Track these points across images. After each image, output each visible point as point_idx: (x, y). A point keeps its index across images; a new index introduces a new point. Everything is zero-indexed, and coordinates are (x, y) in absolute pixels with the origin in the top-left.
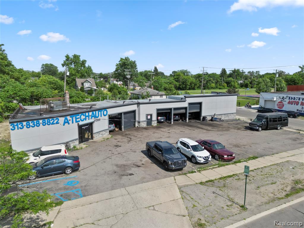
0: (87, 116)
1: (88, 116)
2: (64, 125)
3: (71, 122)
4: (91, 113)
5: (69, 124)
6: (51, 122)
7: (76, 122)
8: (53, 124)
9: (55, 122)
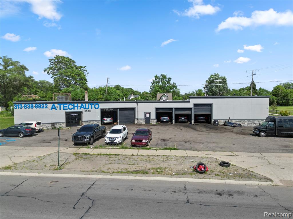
0: (76, 107)
1: (77, 107)
2: (51, 110)
3: (58, 109)
4: (80, 105)
5: (56, 110)
6: (42, 106)
7: (64, 109)
8: (43, 108)
9: (45, 107)
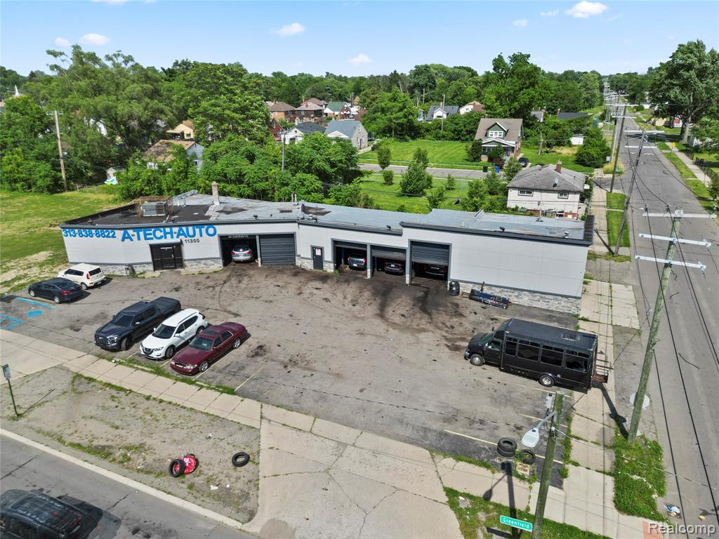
0: (169, 233)
1: (171, 233)
2: (123, 240)
3: (135, 238)
4: (176, 230)
5: (132, 240)
6: (106, 234)
7: (146, 239)
8: (108, 236)
9: (111, 235)
